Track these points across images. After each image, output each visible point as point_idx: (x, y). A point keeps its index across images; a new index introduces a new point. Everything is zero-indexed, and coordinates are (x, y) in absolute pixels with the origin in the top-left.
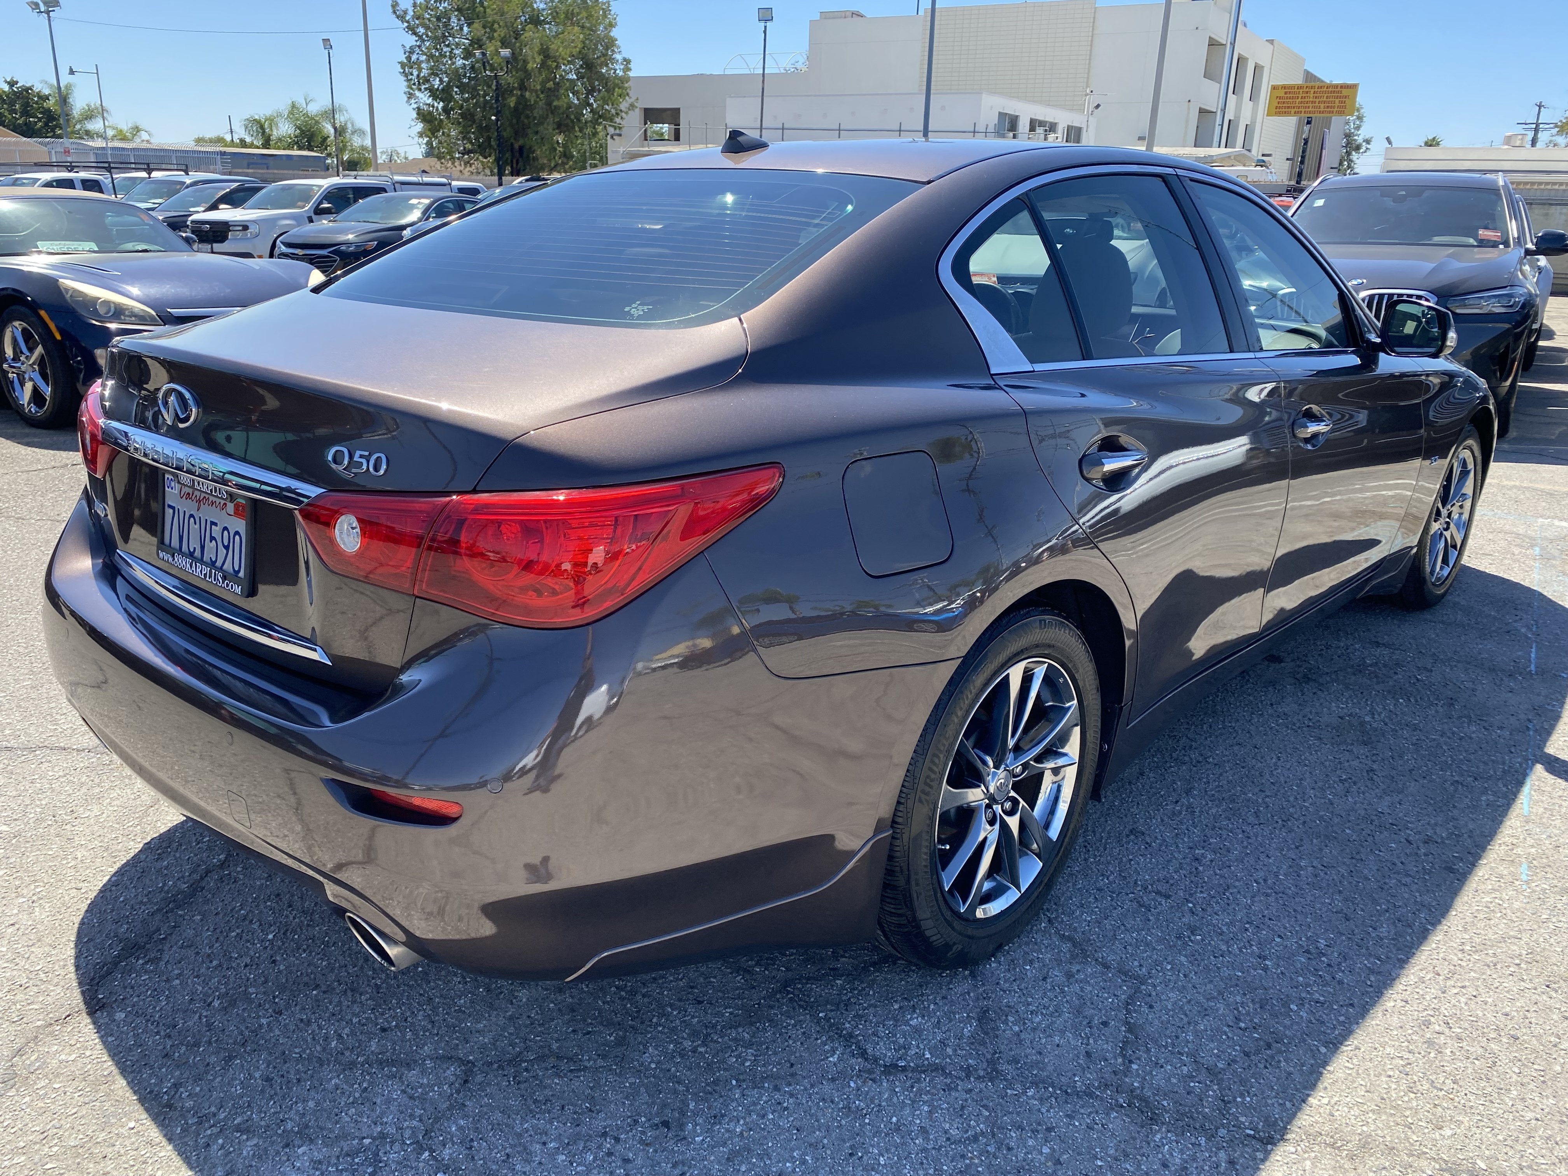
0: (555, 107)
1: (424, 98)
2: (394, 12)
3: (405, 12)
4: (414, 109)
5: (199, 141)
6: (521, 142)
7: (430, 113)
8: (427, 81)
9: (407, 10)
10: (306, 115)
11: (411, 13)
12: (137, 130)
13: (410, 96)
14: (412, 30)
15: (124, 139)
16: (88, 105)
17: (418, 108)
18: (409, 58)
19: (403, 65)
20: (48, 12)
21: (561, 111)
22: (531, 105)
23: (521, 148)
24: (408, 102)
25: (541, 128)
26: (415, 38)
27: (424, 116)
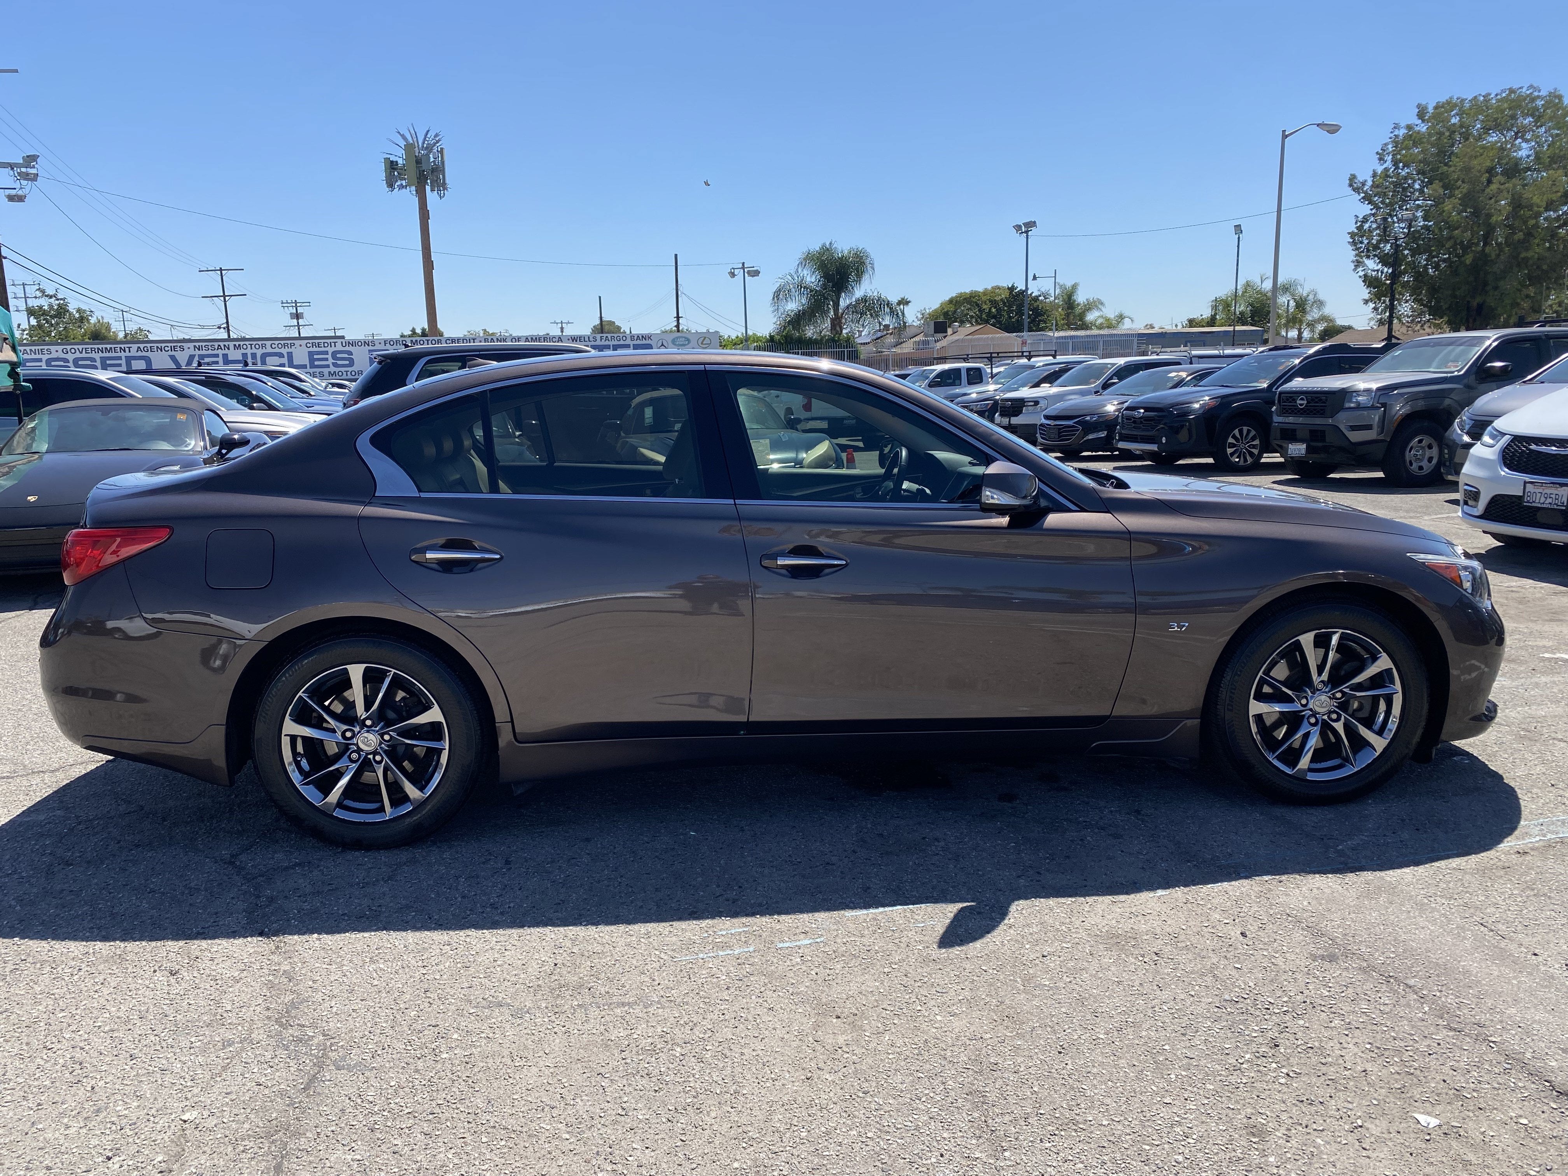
0: (1523, 259)
1: (1372, 265)
2: (1351, 185)
3: (1364, 184)
4: (1360, 277)
5: (1192, 323)
6: (1479, 299)
7: (1376, 279)
8: (1376, 247)
9: (1366, 181)
10: (1259, 292)
11: (1370, 183)
12: (1121, 317)
13: (1358, 264)
14: (1368, 199)
15: (1109, 327)
16: (1087, 300)
17: (1365, 276)
18: (1360, 228)
19: (1352, 235)
20: (1027, 232)
21: (1531, 262)
22: (1492, 260)
23: (1480, 307)
24: (1355, 270)
25: (1501, 283)
26: (1370, 207)
27: (1370, 281)
